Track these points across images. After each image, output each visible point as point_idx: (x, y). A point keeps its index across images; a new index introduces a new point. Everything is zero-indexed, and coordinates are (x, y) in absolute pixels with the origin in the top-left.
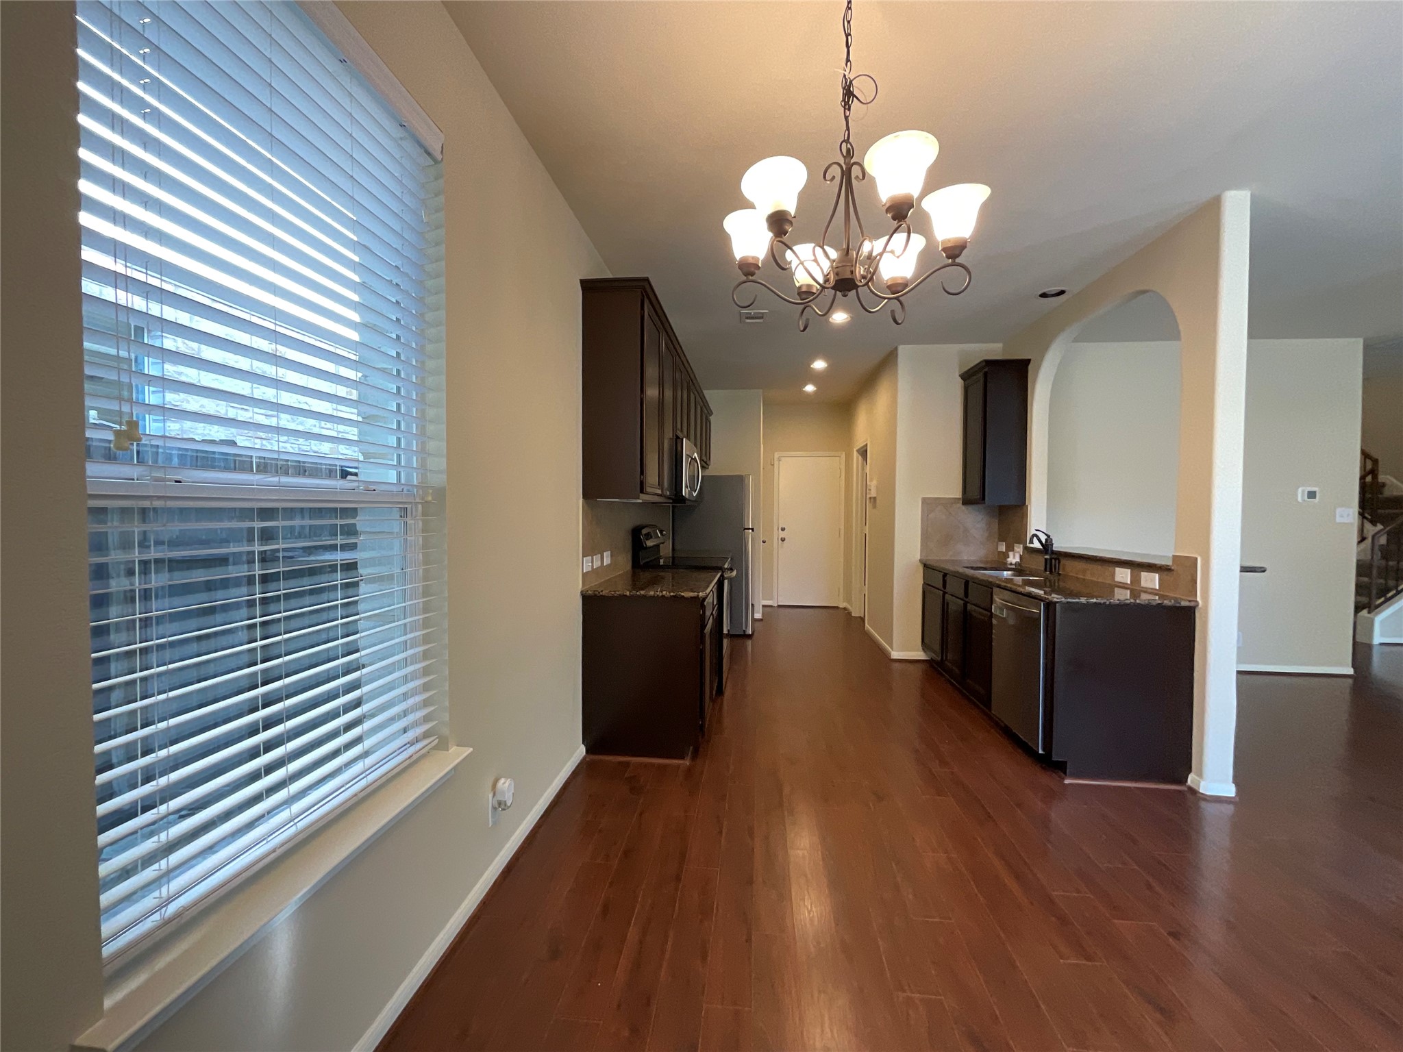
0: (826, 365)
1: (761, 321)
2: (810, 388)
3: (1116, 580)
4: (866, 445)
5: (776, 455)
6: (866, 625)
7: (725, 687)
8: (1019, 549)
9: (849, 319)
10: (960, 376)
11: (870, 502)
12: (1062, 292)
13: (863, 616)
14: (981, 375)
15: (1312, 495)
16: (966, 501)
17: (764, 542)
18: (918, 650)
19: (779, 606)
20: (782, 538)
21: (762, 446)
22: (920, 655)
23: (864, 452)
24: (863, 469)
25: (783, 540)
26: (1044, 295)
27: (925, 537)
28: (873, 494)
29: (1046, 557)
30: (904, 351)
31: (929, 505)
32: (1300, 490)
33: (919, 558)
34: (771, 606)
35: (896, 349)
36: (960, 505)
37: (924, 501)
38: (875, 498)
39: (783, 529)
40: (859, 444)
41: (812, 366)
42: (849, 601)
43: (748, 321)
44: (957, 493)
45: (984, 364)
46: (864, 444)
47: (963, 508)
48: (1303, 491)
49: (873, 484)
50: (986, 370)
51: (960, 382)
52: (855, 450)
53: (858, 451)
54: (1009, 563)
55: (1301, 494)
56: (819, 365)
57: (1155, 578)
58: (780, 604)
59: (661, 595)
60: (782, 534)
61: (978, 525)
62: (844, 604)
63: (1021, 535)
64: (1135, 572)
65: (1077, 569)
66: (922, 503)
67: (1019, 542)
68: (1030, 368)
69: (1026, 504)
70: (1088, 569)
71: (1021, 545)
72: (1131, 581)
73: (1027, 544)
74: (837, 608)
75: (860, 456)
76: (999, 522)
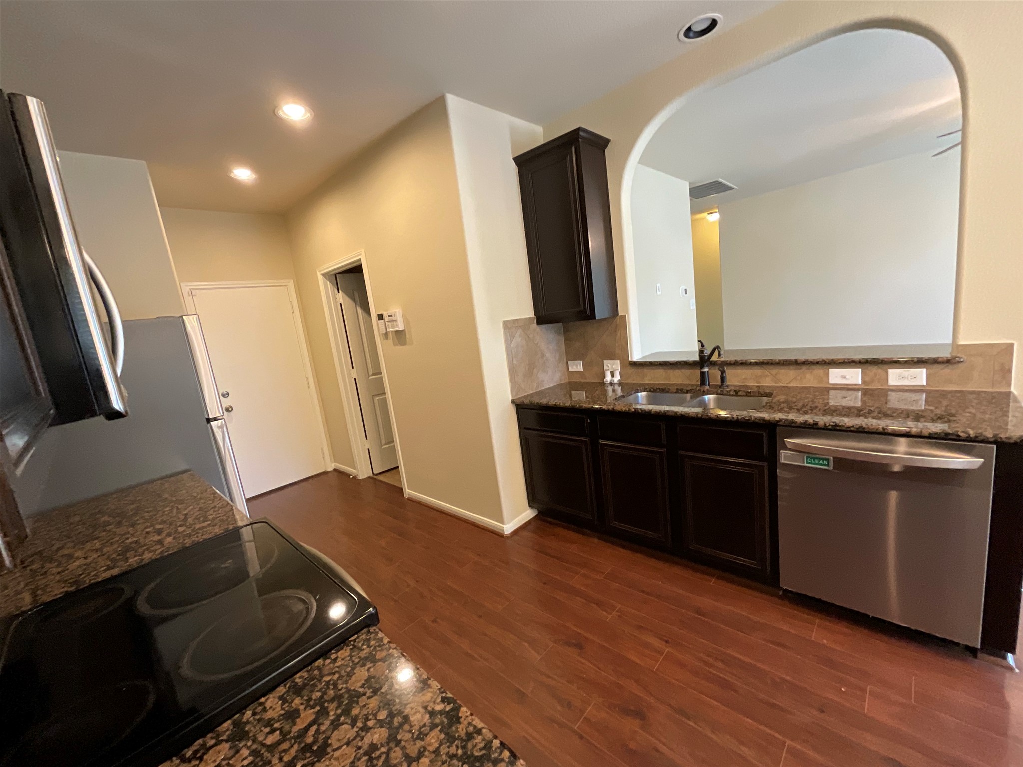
3: (831, 383)
4: (357, 262)
5: (186, 289)
8: (614, 365)
10: (514, 159)
11: (387, 337)
15: (686, 292)
16: (539, 320)
18: (526, 512)
22: (528, 514)
24: (335, 298)
25: (228, 409)
27: (513, 371)
28: (397, 326)
29: (703, 369)
31: (509, 326)
33: (510, 399)
36: (535, 325)
37: (506, 324)
38: (401, 331)
39: (226, 395)
40: (331, 265)
42: (347, 461)
44: (527, 311)
47: (538, 328)
48: (682, 289)
49: (392, 313)
51: (514, 167)
52: (319, 274)
53: (325, 275)
54: (608, 383)
57: (920, 373)
60: (226, 403)
61: (551, 347)
62: (333, 465)
63: (619, 349)
64: (873, 370)
65: (744, 377)
66: (504, 328)
67: (612, 357)
68: (607, 151)
69: (620, 315)
70: (767, 376)
71: (619, 361)
72: (863, 381)
73: (630, 359)
74: (325, 473)
75: (328, 282)
76: (566, 340)
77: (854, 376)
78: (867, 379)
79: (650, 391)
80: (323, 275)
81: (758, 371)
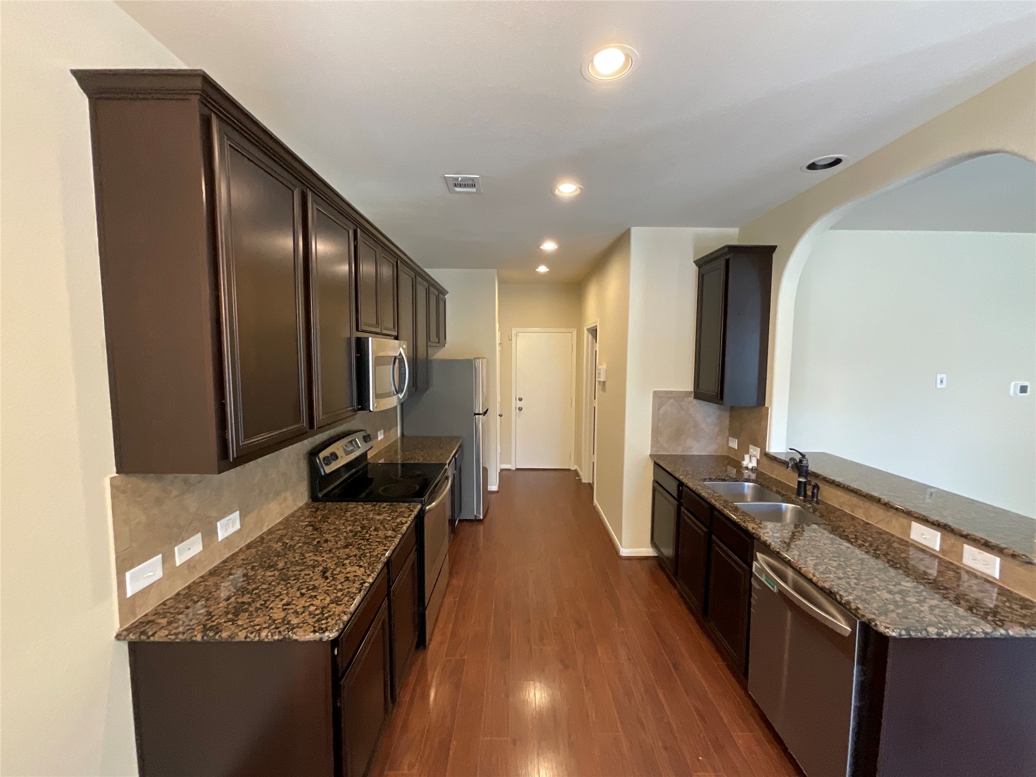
0: (556, 247)
1: (474, 190)
2: (542, 269)
3: (911, 537)
4: (596, 326)
5: (514, 332)
6: (595, 501)
7: (430, 640)
8: (755, 451)
9: (578, 192)
10: (694, 262)
11: (599, 384)
12: (838, 161)
13: (592, 482)
14: (721, 263)
15: (1024, 389)
16: (699, 394)
17: (501, 416)
18: (647, 547)
19: (517, 469)
20: (519, 408)
21: (497, 325)
22: (649, 551)
23: (594, 332)
24: (593, 347)
25: (520, 409)
26: (812, 167)
27: (656, 432)
28: (602, 379)
29: (801, 480)
30: (635, 231)
31: (660, 398)
32: (1013, 383)
33: (649, 453)
34: (510, 470)
35: (629, 231)
36: (691, 398)
37: (656, 394)
38: (604, 382)
39: (520, 399)
40: (590, 324)
41: (542, 247)
42: (580, 465)
43: (458, 189)
44: (688, 386)
45: (727, 249)
46: (595, 325)
47: (695, 402)
48: (1015, 385)
49: (602, 367)
50: (728, 257)
51: (694, 269)
52: (585, 328)
53: (588, 330)
54: (744, 466)
55: (1014, 388)
56: (549, 246)
57: (995, 561)
58: (517, 467)
59: (257, 639)
60: (519, 404)
61: (709, 420)
62: (576, 466)
63: (759, 438)
64: (952, 540)
65: (842, 501)
66: (654, 397)
67: (756, 444)
68: (775, 256)
69: (766, 406)
70: (860, 507)
71: (759, 449)
72: (942, 550)
73: (767, 450)
74: (569, 470)
75: (590, 335)
76: (730, 416)
77: (931, 539)
78: (944, 547)
79: (760, 484)
80: (587, 329)
81: (855, 500)
